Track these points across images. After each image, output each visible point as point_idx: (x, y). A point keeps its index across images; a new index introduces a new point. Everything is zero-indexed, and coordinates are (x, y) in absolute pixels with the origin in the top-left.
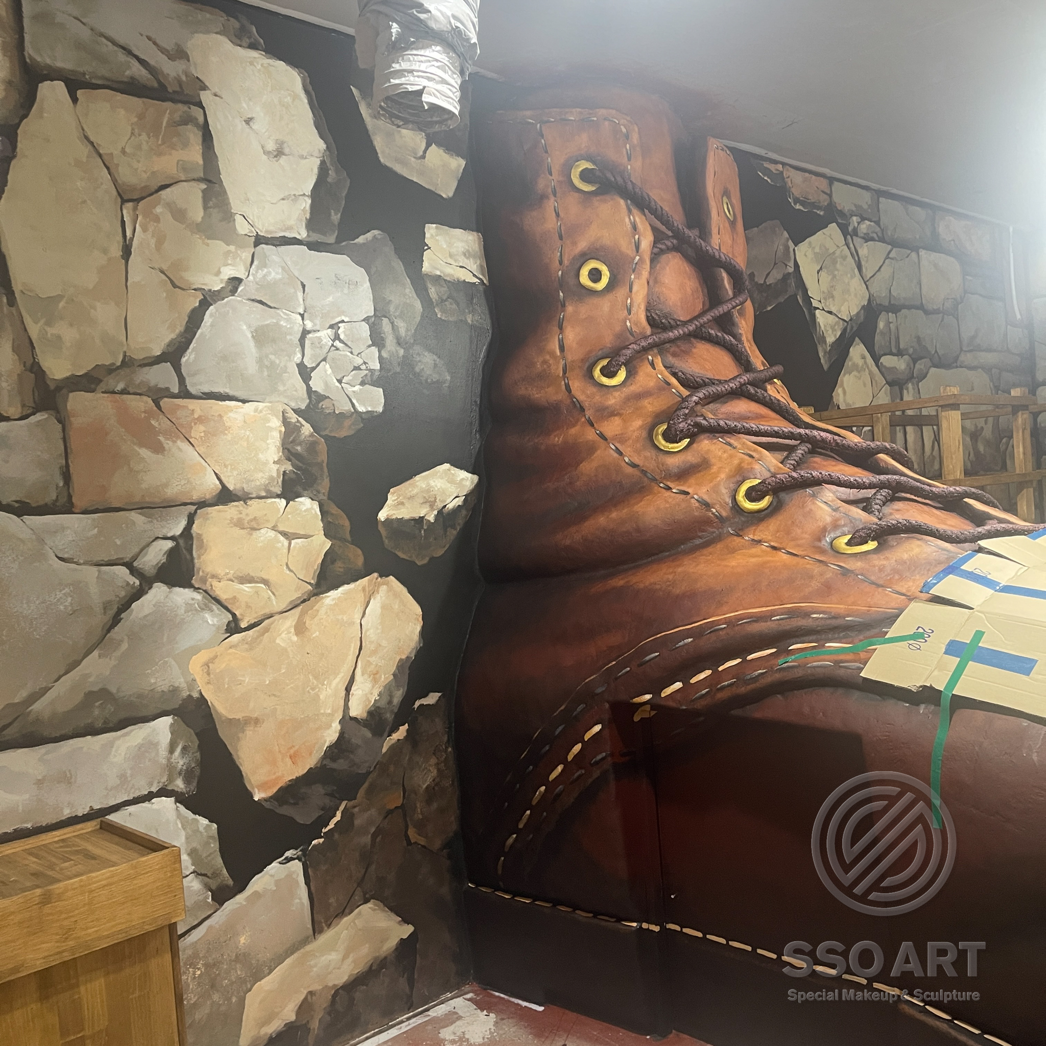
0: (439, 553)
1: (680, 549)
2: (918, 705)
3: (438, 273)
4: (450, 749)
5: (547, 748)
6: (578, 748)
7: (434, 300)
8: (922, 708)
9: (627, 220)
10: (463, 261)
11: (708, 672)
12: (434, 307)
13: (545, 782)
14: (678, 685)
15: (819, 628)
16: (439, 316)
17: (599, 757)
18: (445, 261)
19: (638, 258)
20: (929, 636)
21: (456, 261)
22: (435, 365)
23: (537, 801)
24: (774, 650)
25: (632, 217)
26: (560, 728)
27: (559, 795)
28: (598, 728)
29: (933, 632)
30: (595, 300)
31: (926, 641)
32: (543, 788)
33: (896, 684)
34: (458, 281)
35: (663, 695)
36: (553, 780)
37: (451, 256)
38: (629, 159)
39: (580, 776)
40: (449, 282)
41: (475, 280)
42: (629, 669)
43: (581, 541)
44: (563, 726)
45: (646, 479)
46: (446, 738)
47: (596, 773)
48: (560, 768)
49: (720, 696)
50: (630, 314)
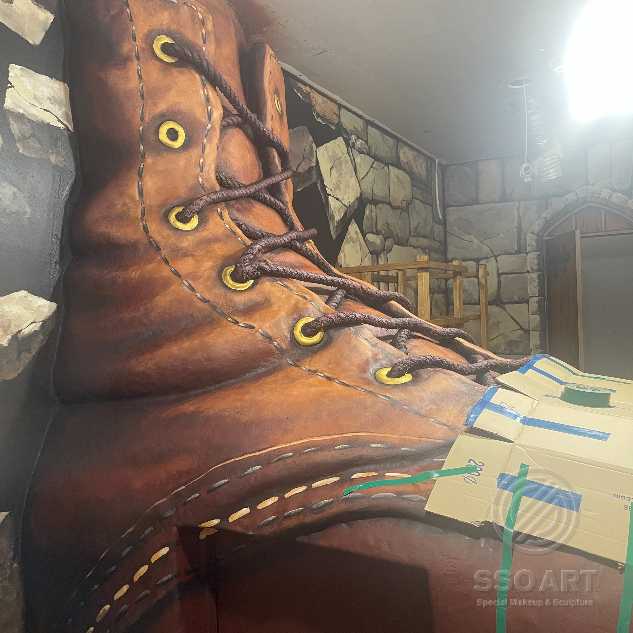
0: (12, 376)
1: (245, 377)
2: (478, 539)
3: (21, 111)
4: (15, 565)
5: (113, 568)
6: (144, 569)
7: (16, 136)
8: (482, 542)
9: (202, 92)
10: (48, 105)
11: (275, 499)
12: (16, 143)
13: (110, 600)
14: (246, 511)
15: (378, 458)
16: (21, 151)
17: (165, 579)
18: (29, 101)
19: (210, 125)
20: (481, 470)
21: (41, 104)
22: (15, 197)
23: (100, 618)
24: (337, 479)
25: (205, 91)
26: (127, 550)
27: (123, 614)
28: (165, 551)
29: (483, 465)
30: (173, 156)
31: (479, 474)
32: (107, 607)
33: (460, 519)
34: (43, 122)
35: (230, 520)
36: (117, 600)
37: (35, 98)
38: (204, 42)
39: (146, 596)
40: (33, 121)
41: (60, 125)
42: (198, 495)
43: (155, 367)
44: (131, 547)
45: (215, 313)
46: (12, 554)
47: (162, 593)
48: (125, 588)
49: (288, 524)
50: (202, 171)
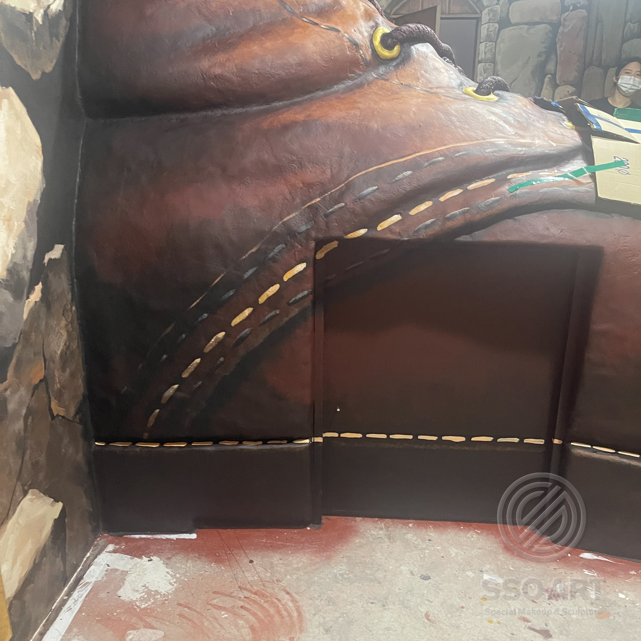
0: (49, 69)
4: (74, 308)
5: (231, 293)
6: (274, 289)
11: (428, 204)
13: (226, 327)
14: (396, 218)
17: (300, 296)
20: (628, 164)
23: (211, 348)
24: (492, 180)
26: (251, 272)
27: (242, 339)
28: (301, 267)
29: (628, 160)
31: (629, 168)
32: (221, 335)
35: (379, 228)
36: (236, 325)
42: (343, 204)
44: (255, 269)
46: (70, 297)
48: (247, 312)
